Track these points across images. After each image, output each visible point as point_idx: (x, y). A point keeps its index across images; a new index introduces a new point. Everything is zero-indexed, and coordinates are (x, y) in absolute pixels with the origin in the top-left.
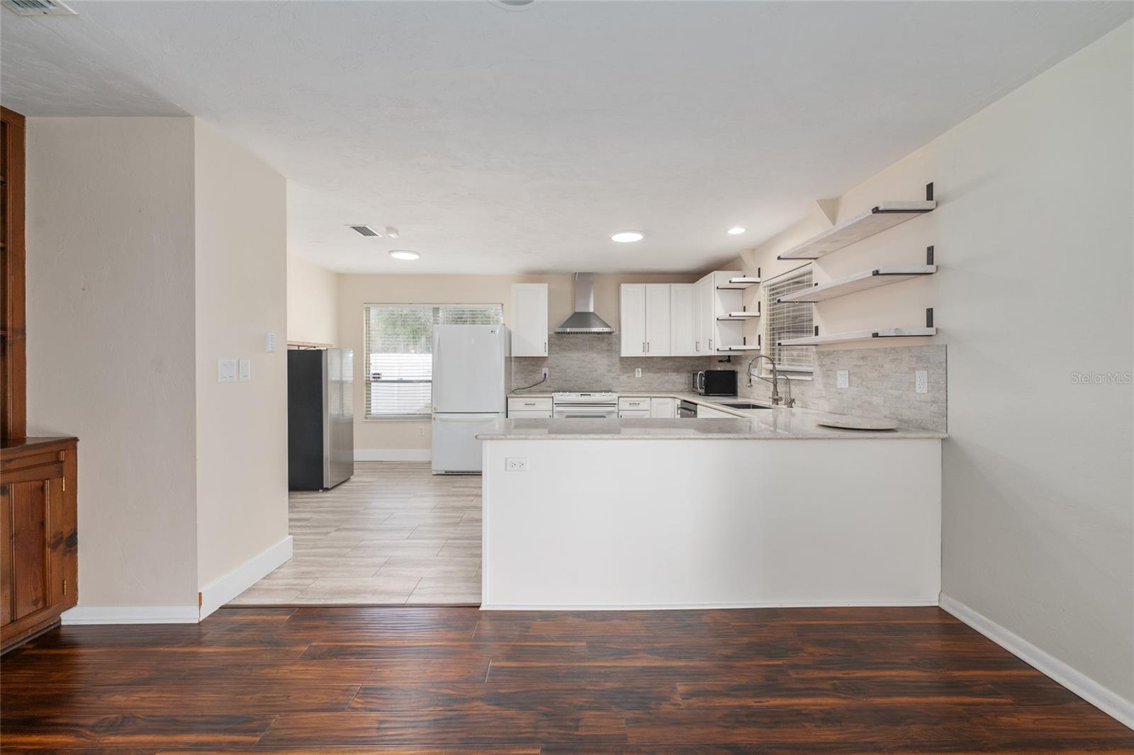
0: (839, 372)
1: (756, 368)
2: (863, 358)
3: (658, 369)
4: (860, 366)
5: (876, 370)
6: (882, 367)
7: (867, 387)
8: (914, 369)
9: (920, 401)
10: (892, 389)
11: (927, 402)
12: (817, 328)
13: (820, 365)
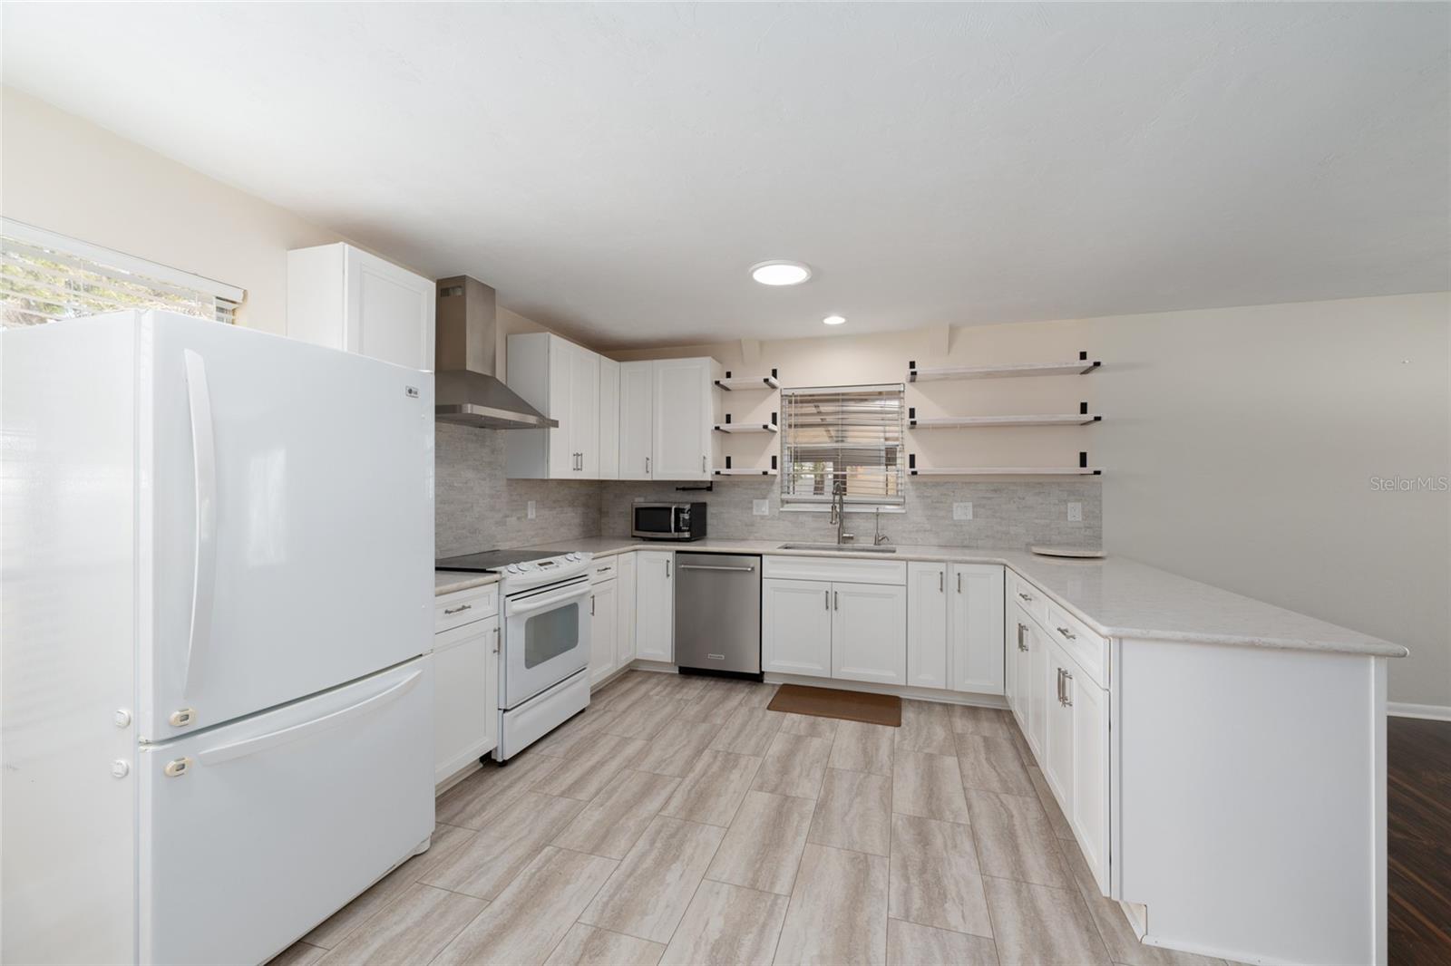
0: (955, 505)
1: (764, 498)
2: (995, 491)
3: (554, 502)
4: (990, 498)
5: (1014, 502)
6: (1024, 499)
7: (1001, 518)
8: (1066, 502)
9: (1073, 528)
10: (1037, 518)
11: (1081, 528)
12: (912, 458)
13: (918, 497)
